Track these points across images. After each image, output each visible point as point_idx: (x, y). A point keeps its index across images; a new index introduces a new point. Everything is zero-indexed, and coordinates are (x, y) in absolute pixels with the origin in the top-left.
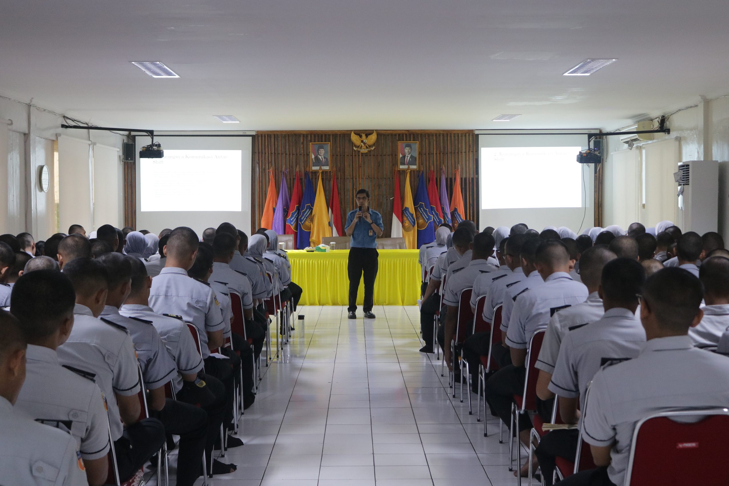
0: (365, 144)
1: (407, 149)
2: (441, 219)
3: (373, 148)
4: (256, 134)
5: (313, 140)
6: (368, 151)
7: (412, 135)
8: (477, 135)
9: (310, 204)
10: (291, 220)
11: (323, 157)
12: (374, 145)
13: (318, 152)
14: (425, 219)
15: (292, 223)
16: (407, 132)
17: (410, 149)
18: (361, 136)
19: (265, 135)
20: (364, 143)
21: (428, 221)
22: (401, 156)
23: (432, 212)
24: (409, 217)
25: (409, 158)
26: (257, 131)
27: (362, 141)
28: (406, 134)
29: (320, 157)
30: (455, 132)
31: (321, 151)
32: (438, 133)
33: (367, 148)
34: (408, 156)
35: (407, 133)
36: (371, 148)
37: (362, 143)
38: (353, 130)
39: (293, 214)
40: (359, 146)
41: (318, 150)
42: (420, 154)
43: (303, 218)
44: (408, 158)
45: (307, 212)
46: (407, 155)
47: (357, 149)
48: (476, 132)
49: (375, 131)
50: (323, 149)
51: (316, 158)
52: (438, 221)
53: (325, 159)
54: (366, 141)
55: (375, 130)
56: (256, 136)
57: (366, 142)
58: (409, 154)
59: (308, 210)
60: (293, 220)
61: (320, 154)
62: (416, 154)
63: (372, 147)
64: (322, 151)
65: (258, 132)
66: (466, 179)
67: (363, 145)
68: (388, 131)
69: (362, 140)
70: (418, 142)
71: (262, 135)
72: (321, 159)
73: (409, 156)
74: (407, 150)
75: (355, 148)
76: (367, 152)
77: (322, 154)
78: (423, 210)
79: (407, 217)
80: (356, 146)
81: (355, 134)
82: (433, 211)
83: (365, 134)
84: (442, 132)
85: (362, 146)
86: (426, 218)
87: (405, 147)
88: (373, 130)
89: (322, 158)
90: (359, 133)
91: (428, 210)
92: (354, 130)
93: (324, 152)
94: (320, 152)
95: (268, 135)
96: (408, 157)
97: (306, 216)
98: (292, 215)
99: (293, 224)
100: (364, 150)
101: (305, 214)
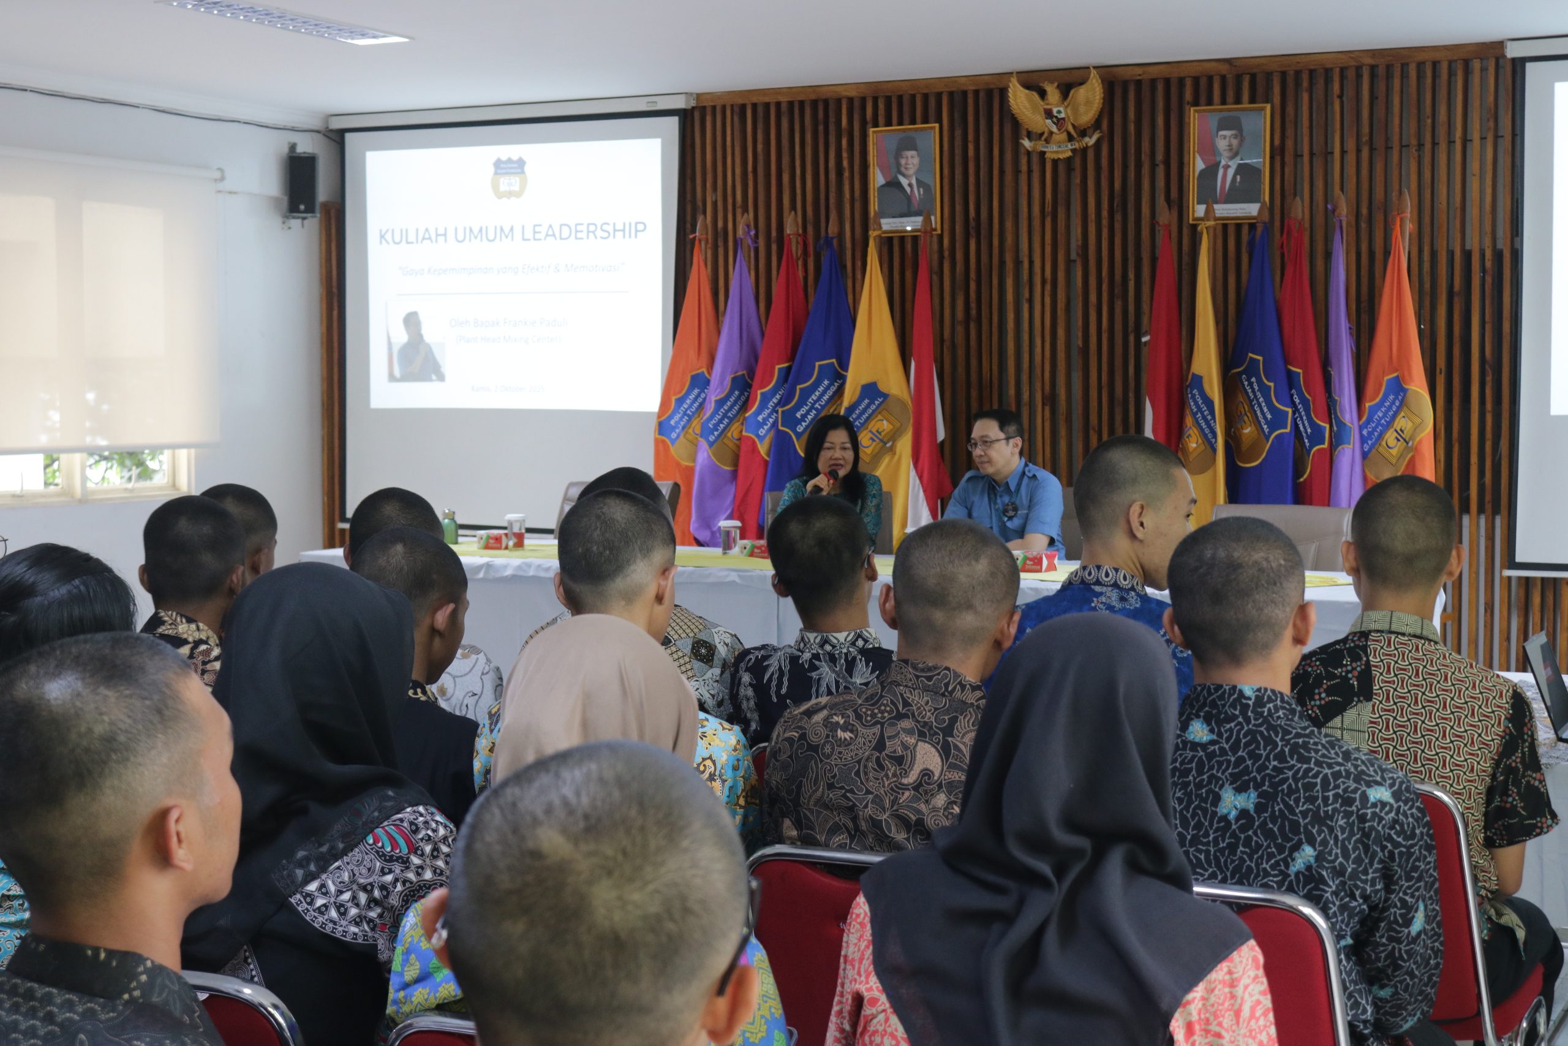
0: (1059, 122)
1: (1225, 137)
2: (1319, 426)
3: (1090, 141)
4: (693, 108)
5: (881, 119)
6: (1073, 151)
7: (1248, 76)
8: (1519, 65)
9: (834, 360)
10: (760, 418)
11: (914, 182)
12: (1097, 125)
13: (898, 165)
14: (1263, 421)
15: (762, 432)
16: (1224, 69)
17: (1235, 137)
18: (1043, 94)
19: (724, 107)
20: (1055, 120)
21: (1270, 433)
22: (1200, 165)
23: (1292, 396)
24: (1202, 413)
25: (1231, 172)
26: (697, 94)
27: (1049, 114)
28: (1223, 78)
29: (904, 182)
30: (1421, 57)
31: (907, 158)
32: (1353, 63)
33: (1070, 138)
34: (1230, 163)
35: (1224, 72)
36: (1087, 139)
37: (1048, 121)
38: (1011, 73)
39: (766, 398)
40: (1042, 134)
41: (898, 155)
42: (1277, 153)
43: (803, 411)
44: (1226, 176)
45: (821, 389)
46: (1223, 163)
47: (1032, 144)
48: (1513, 51)
49: (1093, 72)
50: (916, 150)
51: (893, 184)
52: (1309, 430)
53: (921, 190)
54: (1061, 109)
55: (1094, 67)
56: (697, 115)
57: (1062, 115)
58: (1232, 158)
59: (826, 382)
60: (765, 420)
61: (903, 169)
62: (1260, 160)
63: (1090, 137)
64: (911, 160)
65: (699, 96)
66: (1467, 255)
67: (1054, 129)
68: (1151, 69)
69: (1046, 107)
70: (1268, 107)
71: (714, 108)
72: (908, 189)
73: (1234, 164)
74: (1224, 141)
75: (1027, 143)
76: (1070, 154)
77: (911, 172)
78: (1256, 387)
79: (1194, 415)
80: (1029, 135)
81: (1028, 86)
82: (1293, 391)
83: (1056, 84)
84: (1369, 61)
85: (1051, 133)
86: (1265, 418)
87: (1221, 127)
88: (1088, 68)
89: (910, 185)
90: (1033, 81)
91: (1272, 384)
92: (1017, 73)
93: (916, 161)
94: (903, 162)
95: (732, 106)
96: (1227, 167)
97: (817, 405)
98: (761, 401)
99: (765, 436)
100: (1059, 149)
101: (814, 397)
